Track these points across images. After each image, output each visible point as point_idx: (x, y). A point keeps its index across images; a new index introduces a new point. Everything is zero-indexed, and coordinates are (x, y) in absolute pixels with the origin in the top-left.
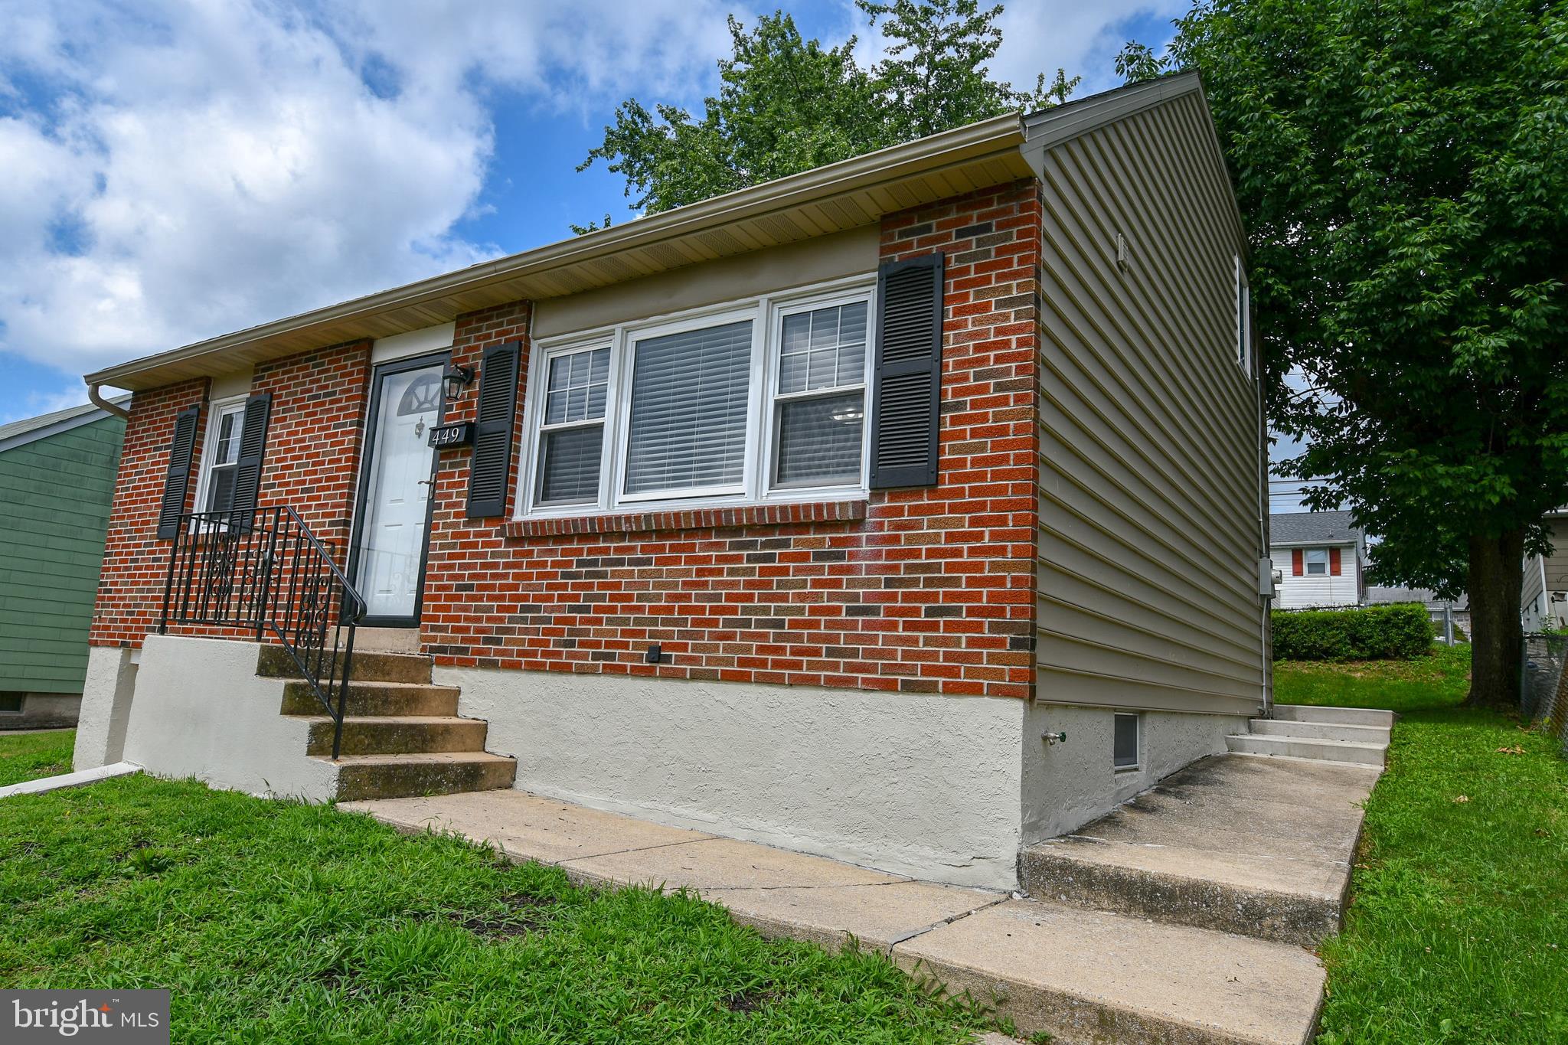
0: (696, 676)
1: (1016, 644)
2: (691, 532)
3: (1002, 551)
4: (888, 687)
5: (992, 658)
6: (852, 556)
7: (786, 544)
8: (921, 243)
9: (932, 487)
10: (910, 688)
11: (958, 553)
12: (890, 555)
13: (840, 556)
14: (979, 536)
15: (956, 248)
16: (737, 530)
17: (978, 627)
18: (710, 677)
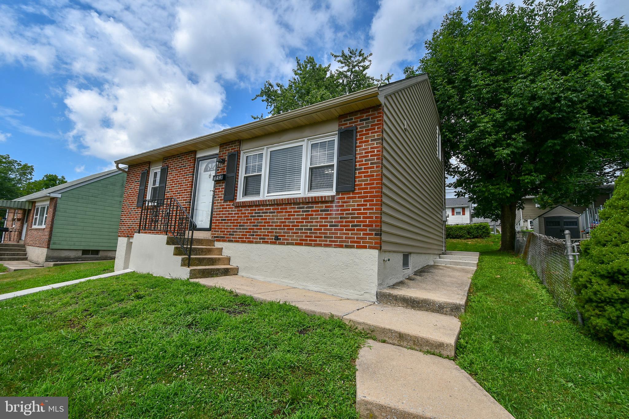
0: (288, 244)
1: (376, 234)
2: (286, 204)
3: (372, 209)
4: (341, 246)
5: (370, 238)
6: (331, 211)
7: (313, 207)
8: (350, 123)
9: (353, 191)
10: (347, 247)
11: (360, 210)
12: (341, 210)
13: (328, 211)
14: (366, 205)
15: (359, 125)
16: (299, 204)
17: (366, 230)
18: (292, 244)
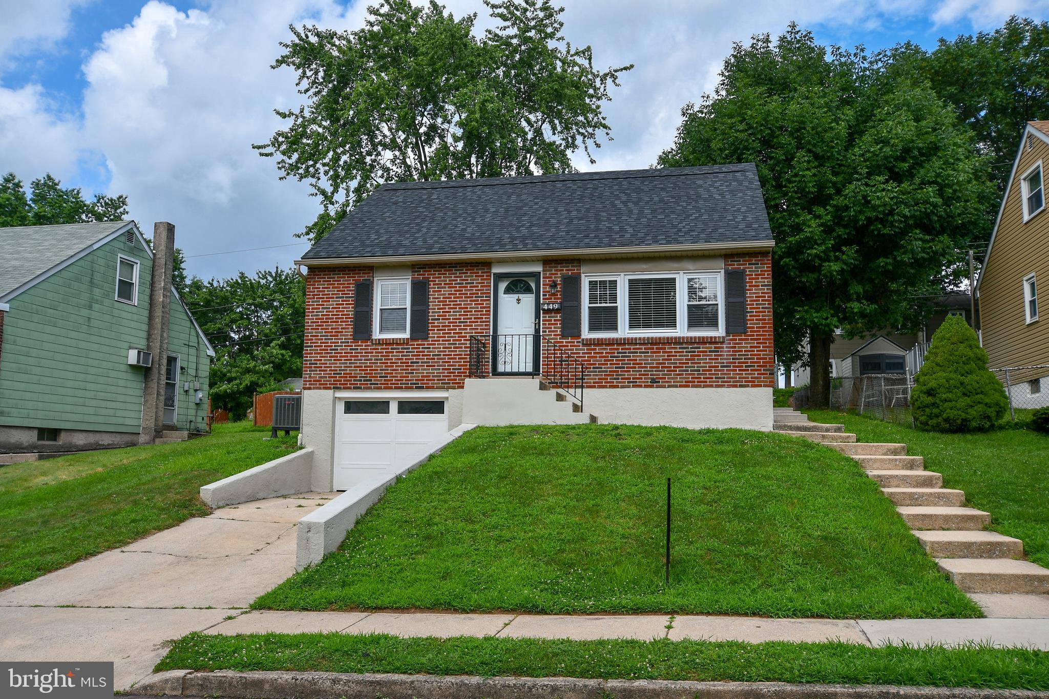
0: (669, 387)
1: (770, 374)
2: (664, 344)
3: (766, 351)
4: (735, 386)
5: (764, 378)
6: (721, 351)
7: (699, 348)
8: (737, 265)
9: (745, 333)
10: (741, 386)
11: (754, 351)
12: (733, 351)
13: (718, 352)
14: (759, 347)
15: (748, 268)
16: (682, 344)
17: (760, 370)
18: (676, 386)
